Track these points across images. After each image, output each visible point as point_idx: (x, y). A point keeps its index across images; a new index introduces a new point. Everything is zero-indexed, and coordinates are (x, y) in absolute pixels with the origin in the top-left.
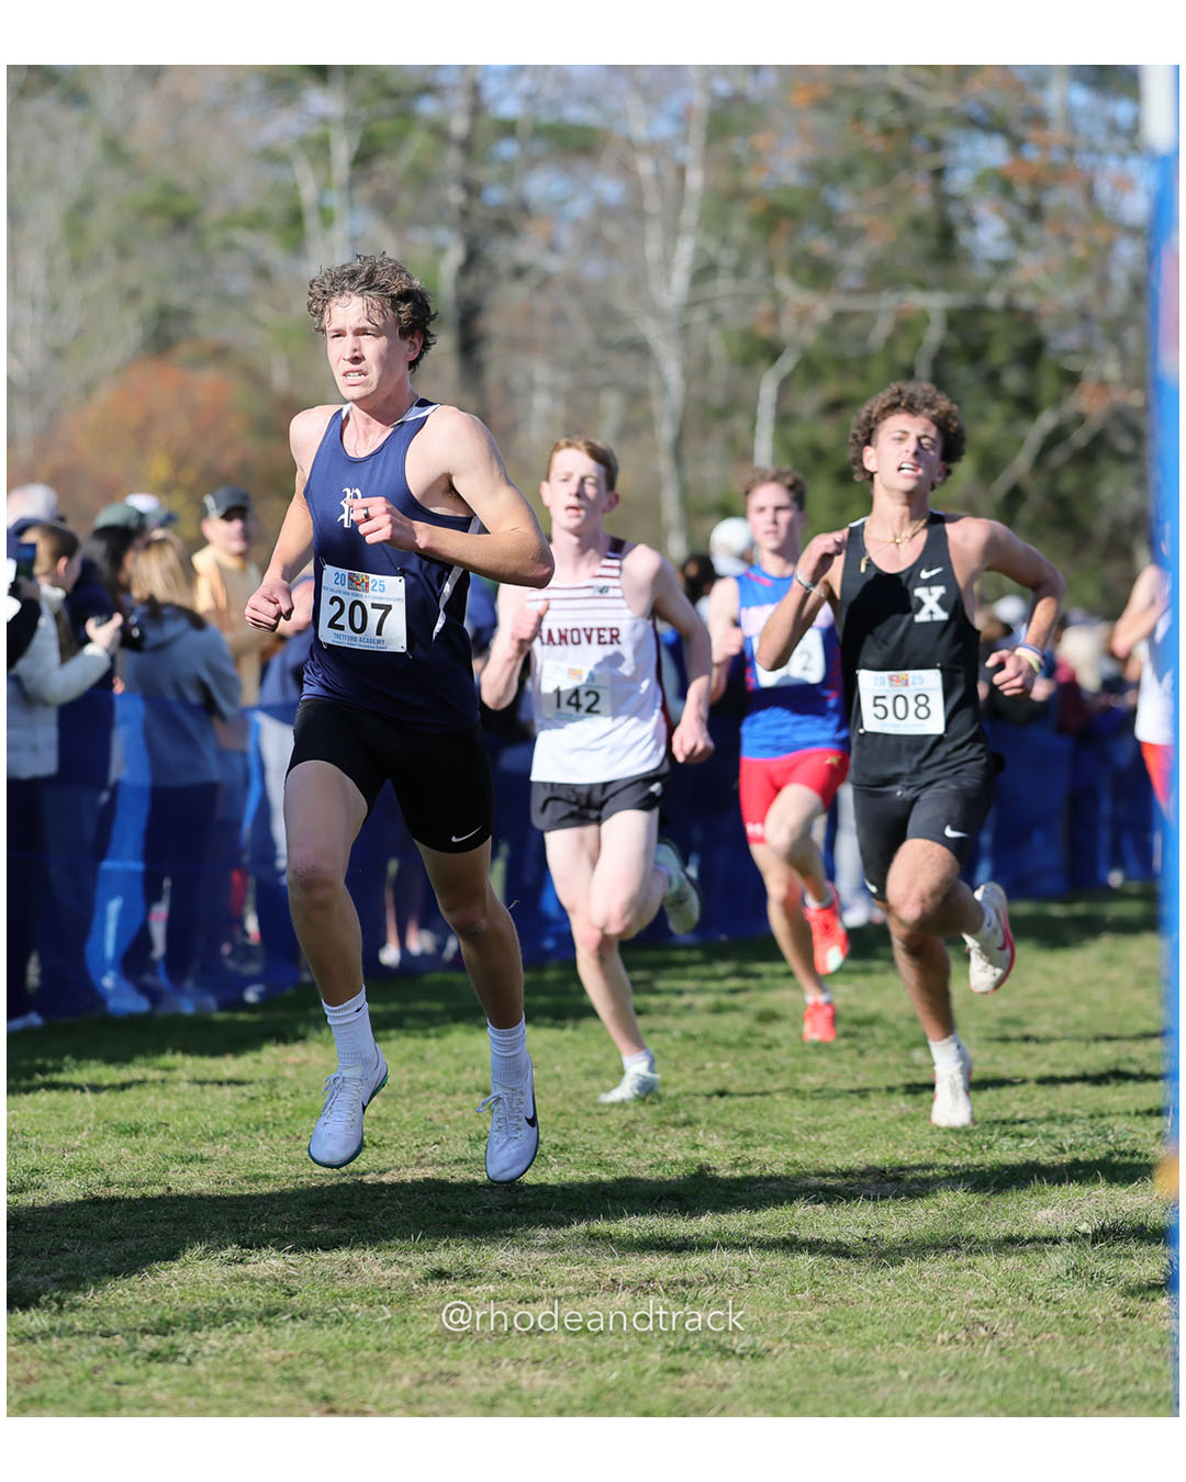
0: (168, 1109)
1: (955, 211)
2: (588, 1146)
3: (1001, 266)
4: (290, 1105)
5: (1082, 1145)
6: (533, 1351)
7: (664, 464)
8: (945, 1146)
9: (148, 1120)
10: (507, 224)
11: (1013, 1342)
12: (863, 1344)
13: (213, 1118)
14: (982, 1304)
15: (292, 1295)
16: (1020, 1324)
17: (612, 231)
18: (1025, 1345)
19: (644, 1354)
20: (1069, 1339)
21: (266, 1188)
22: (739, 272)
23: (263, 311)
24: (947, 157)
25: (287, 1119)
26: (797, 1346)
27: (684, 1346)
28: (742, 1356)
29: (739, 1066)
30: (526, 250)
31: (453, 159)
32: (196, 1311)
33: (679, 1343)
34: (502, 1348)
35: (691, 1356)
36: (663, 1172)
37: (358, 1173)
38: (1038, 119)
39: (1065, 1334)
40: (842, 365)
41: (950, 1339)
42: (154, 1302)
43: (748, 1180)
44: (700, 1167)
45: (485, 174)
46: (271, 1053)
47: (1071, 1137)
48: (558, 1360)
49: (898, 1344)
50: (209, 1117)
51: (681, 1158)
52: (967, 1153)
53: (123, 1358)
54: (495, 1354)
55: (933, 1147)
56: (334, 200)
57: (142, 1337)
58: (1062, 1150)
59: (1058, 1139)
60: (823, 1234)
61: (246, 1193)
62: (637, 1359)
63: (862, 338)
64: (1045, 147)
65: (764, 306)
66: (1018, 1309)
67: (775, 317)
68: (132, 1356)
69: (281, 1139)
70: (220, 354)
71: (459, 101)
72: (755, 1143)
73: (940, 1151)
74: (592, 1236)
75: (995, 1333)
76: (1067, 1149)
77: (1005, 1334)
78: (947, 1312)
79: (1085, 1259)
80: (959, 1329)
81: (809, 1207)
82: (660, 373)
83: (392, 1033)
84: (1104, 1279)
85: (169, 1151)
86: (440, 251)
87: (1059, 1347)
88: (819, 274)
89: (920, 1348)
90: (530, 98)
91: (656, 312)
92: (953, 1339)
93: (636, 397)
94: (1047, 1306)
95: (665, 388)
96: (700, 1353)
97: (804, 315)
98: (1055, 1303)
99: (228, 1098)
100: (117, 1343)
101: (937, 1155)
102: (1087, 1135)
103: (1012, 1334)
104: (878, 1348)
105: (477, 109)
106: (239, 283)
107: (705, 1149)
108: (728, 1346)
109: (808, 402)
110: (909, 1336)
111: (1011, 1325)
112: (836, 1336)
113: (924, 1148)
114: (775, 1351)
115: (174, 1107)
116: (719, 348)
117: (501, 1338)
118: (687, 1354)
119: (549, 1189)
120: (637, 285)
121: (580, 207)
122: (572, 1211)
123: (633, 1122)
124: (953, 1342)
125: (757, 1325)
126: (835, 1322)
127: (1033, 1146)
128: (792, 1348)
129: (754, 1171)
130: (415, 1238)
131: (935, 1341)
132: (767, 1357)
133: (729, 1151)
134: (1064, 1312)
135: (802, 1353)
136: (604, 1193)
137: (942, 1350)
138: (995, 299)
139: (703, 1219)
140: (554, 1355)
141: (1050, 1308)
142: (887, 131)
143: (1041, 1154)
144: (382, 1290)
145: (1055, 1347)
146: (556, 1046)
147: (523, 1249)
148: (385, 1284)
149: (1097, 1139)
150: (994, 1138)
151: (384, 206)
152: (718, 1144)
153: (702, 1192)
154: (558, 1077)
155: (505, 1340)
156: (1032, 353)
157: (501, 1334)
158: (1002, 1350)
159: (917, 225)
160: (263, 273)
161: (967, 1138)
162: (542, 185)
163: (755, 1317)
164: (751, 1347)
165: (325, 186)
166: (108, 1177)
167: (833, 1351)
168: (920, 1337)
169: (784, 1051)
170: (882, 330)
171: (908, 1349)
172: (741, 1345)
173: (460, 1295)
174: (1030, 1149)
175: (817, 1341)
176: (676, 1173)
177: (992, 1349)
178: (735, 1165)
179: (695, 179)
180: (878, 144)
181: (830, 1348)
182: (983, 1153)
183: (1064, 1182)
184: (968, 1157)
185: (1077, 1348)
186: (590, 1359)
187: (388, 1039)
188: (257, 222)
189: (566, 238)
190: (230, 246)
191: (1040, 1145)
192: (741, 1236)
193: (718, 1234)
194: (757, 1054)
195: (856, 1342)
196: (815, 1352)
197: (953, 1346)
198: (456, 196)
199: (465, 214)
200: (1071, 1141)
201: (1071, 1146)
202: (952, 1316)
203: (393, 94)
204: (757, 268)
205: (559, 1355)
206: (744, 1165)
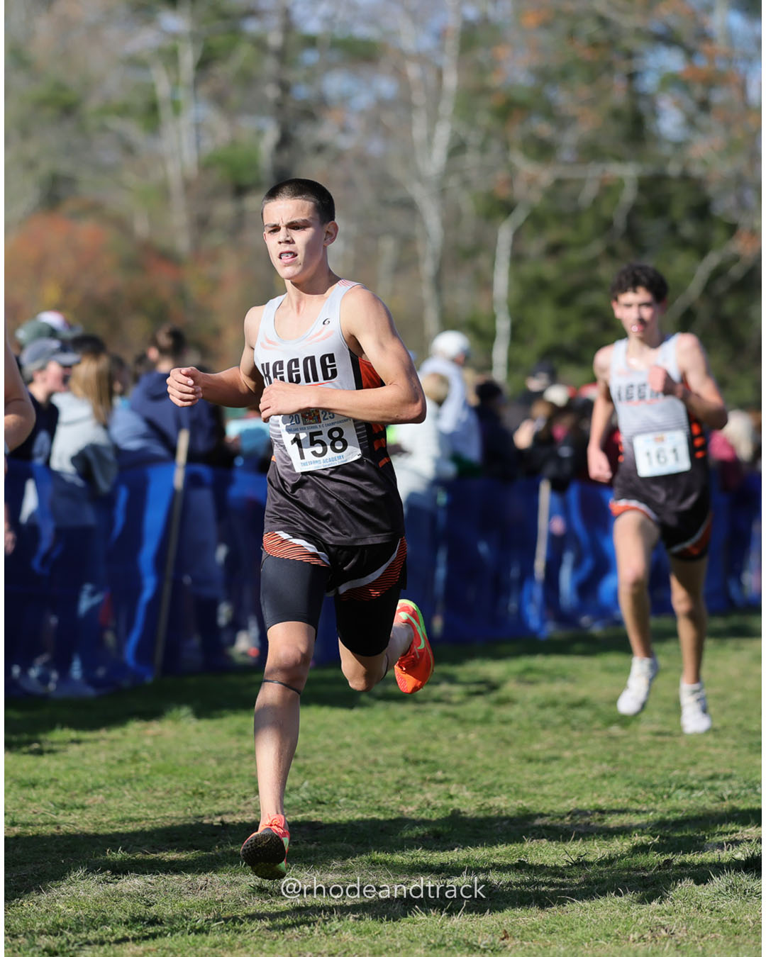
0: (57, 769)
1: (643, 106)
2: (370, 795)
3: (679, 146)
4: (149, 765)
5: (737, 795)
6: (330, 947)
7: (427, 292)
8: (636, 795)
9: (44, 776)
10: (310, 113)
11: (686, 940)
12: (575, 941)
13: (92, 776)
14: (663, 912)
15: (150, 905)
16: (691, 927)
17: (389, 118)
18: (696, 942)
19: (412, 949)
20: (728, 938)
21: (131, 828)
22: (483, 149)
23: (130, 177)
24: (636, 64)
25: (147, 776)
26: (525, 943)
27: (443, 943)
28: (485, 951)
29: (482, 736)
30: (326, 132)
31: (270, 65)
32: (78, 918)
33: (438, 941)
34: (307, 944)
35: (446, 950)
36: (427, 815)
37: (200, 817)
38: (704, 36)
39: (725, 934)
40: (560, 218)
41: (640, 938)
42: (47, 911)
43: (488, 820)
44: (454, 811)
45: (292, 75)
46: (134, 728)
47: (729, 789)
48: (348, 954)
49: (600, 942)
50: (88, 774)
51: (439, 805)
52: (652, 801)
53: (24, 952)
54: (301, 949)
55: (627, 796)
56: (183, 95)
57: (38, 937)
58: (723, 799)
59: (719, 792)
60: (545, 861)
61: (116, 830)
62: (407, 953)
63: (575, 198)
64: (711, 58)
65: (501, 175)
66: (690, 916)
67: (510, 182)
68: (32, 950)
69: (142, 790)
70: (94, 209)
71: (275, 22)
72: (495, 793)
73: (632, 799)
74: (374, 862)
75: (672, 934)
76: (726, 798)
77: (680, 935)
78: (637, 918)
79: (740, 879)
80: (646, 930)
81: (535, 841)
82: (423, 223)
83: (224, 712)
84: (754, 894)
85: (59, 799)
86: (260, 133)
87: (721, 943)
88: (543, 150)
89: (617, 944)
90: (329, 20)
91: (420, 178)
92: (642, 938)
93: (406, 242)
94: (712, 914)
95: (427, 235)
96: (454, 948)
97: (532, 182)
98: (717, 911)
99: (103, 760)
100: (20, 941)
101: (630, 803)
102: (741, 788)
103: (686, 935)
104: (586, 944)
105: (288, 27)
106: (110, 156)
107: (458, 798)
108: (475, 943)
109: (535, 246)
110: (608, 935)
111: (684, 928)
112: (554, 936)
113: (621, 797)
114: (509, 947)
115: (63, 767)
116: (468, 205)
117: (305, 937)
118: (444, 949)
119: (342, 827)
120: (408, 158)
121: (363, 100)
122: (358, 843)
123: (404, 778)
124: (642, 941)
125: (496, 927)
126: (554, 925)
127: (702, 796)
128: (522, 945)
129: (494, 813)
130: (242, 864)
131: (628, 939)
132: (503, 951)
133: (475, 800)
134: (724, 918)
135: (530, 948)
136: (382, 831)
137: (634, 946)
138: (673, 169)
139: (456, 850)
140: (345, 950)
141: (713, 915)
142: (594, 45)
143: (707, 801)
144: (217, 903)
145: (718, 944)
146: (346, 722)
147: (322, 872)
148: (219, 897)
149: (749, 791)
150: (672, 790)
151: (219, 100)
152: (468, 794)
153: (455, 830)
154: (349, 746)
155: (308, 939)
156: (702, 211)
157: (306, 935)
158: (678, 946)
159: (616, 115)
160: (129, 149)
161: (652, 790)
162: (336, 83)
163: (495, 922)
164: (492, 944)
165: (175, 84)
166: (13, 819)
167: (552, 946)
168: (617, 937)
169: (515, 725)
170: (589, 192)
171: (608, 946)
172: (484, 942)
173: (275, 905)
174: (699, 798)
175: (540, 939)
176: (435, 816)
177: (671, 945)
178: (480, 810)
179: (451, 80)
180: (586, 54)
181: (551, 945)
182: (663, 801)
183: (724, 822)
184: (653, 804)
185: (735, 943)
186: (372, 953)
187: (221, 716)
188: (124, 111)
189: (355, 122)
190: (104, 129)
191: (706, 795)
192: (484, 861)
193: (467, 861)
194: (496, 728)
195: (569, 940)
196: (539, 947)
197: (642, 943)
198: (272, 92)
199: (280, 106)
200: (729, 792)
201: (729, 797)
202: (641, 921)
203: (225, 16)
204: (495, 146)
205: (349, 950)
206: (486, 810)
